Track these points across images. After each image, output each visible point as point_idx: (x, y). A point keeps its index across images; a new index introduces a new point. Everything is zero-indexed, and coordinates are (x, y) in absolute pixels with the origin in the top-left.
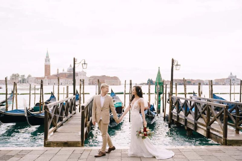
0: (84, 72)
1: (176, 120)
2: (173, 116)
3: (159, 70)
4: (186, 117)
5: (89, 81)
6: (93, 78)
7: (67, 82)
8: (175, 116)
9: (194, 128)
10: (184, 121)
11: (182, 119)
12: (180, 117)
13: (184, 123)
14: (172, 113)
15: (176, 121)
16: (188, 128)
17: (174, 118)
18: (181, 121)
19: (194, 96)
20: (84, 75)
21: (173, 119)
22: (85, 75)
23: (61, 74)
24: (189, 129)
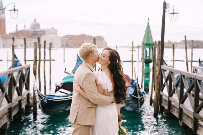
0: (55, 29)
1: (166, 107)
2: (163, 100)
3: (148, 23)
4: (181, 104)
5: (62, 42)
6: (67, 37)
7: (30, 43)
8: (165, 100)
9: (192, 125)
10: (178, 110)
11: (176, 108)
12: (173, 103)
13: (178, 114)
14: (161, 96)
15: (166, 109)
16: (183, 124)
17: (165, 104)
18: (174, 110)
19: (200, 65)
20: (54, 33)
21: (163, 105)
22: (56, 34)
23: (21, 31)
24: (185, 127)
